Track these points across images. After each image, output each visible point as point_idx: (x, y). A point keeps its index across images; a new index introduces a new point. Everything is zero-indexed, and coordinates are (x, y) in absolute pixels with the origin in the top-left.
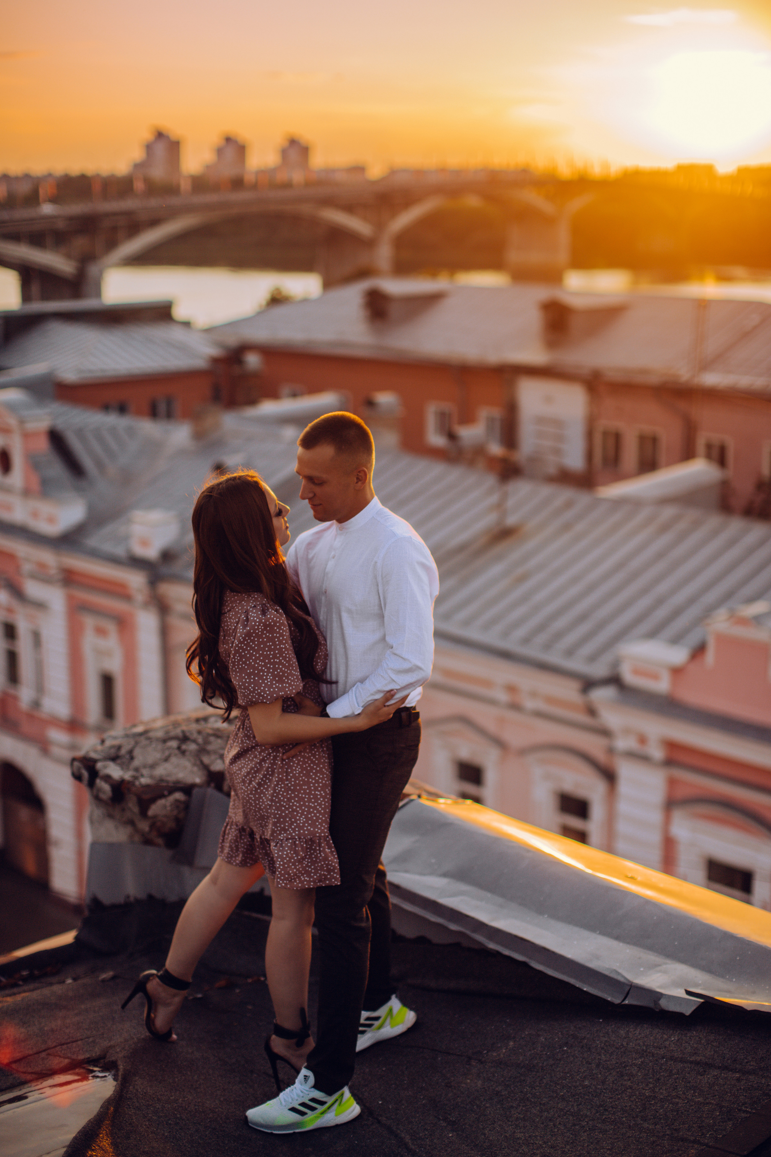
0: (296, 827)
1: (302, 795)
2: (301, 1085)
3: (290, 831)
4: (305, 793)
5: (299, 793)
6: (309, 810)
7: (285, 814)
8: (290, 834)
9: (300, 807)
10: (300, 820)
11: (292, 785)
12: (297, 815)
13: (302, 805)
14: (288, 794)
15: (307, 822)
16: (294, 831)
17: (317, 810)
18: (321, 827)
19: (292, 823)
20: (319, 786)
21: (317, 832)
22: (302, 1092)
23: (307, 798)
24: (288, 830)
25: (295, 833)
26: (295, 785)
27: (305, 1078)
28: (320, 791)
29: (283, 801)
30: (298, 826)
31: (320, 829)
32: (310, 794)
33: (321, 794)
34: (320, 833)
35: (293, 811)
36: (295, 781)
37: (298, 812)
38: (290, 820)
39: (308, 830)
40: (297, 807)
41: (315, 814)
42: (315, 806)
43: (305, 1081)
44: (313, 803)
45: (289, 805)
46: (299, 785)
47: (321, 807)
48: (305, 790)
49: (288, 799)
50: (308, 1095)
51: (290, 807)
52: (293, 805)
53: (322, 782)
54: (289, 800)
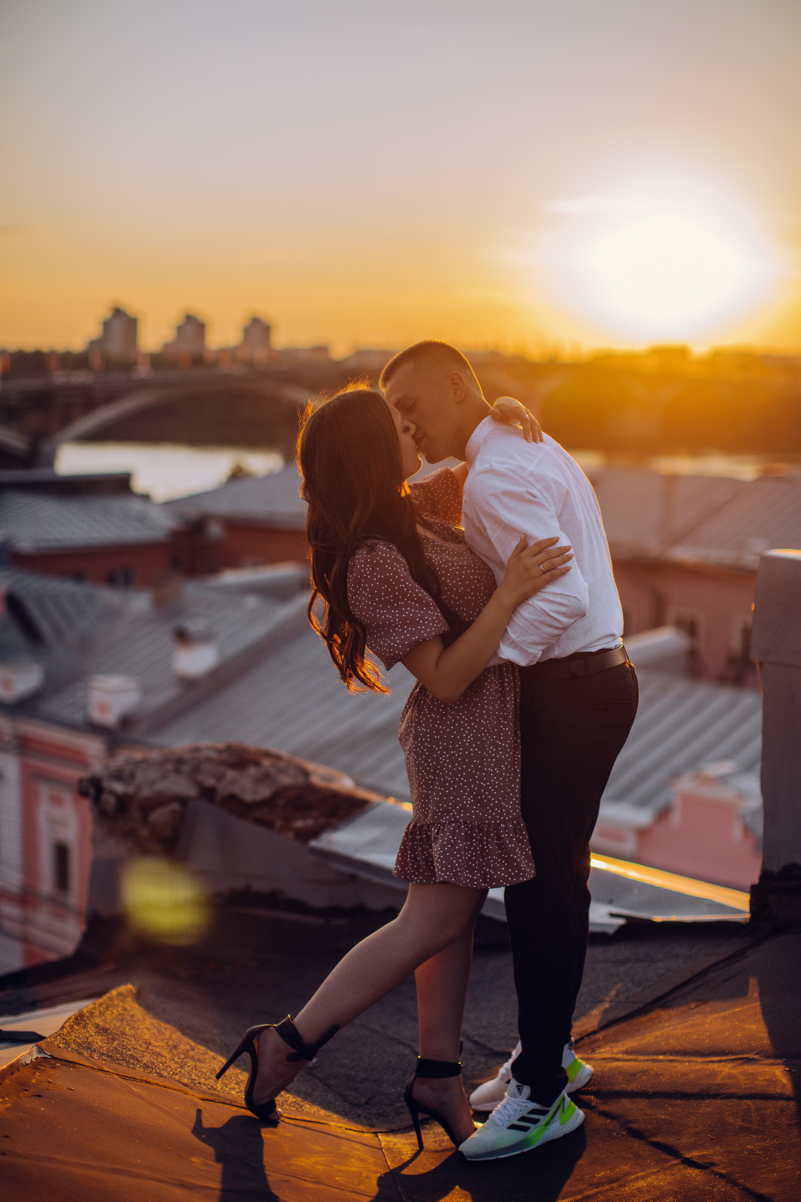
0: (461, 808)
1: (472, 770)
2: (516, 1098)
3: (453, 813)
4: (476, 768)
5: (468, 766)
6: (479, 790)
7: (449, 790)
8: (454, 816)
9: (469, 784)
10: (466, 800)
11: (459, 756)
12: (464, 794)
13: (471, 783)
14: (454, 766)
15: (475, 803)
16: (459, 813)
17: (489, 791)
18: (492, 812)
19: (457, 803)
20: (492, 762)
21: (487, 819)
22: (518, 1105)
23: (478, 775)
24: (451, 811)
25: (460, 816)
26: (464, 756)
27: (518, 1089)
28: (493, 768)
29: (448, 775)
30: (464, 807)
31: (491, 814)
32: (481, 770)
33: (494, 772)
34: (490, 820)
35: (460, 788)
36: (463, 752)
37: (465, 790)
38: (455, 798)
39: (475, 813)
40: (464, 784)
41: (486, 796)
42: (487, 786)
43: (519, 1092)
44: (485, 782)
45: (454, 780)
46: (468, 756)
47: (493, 787)
48: (476, 765)
49: (453, 772)
50: (527, 1107)
51: (457, 783)
52: (460, 781)
53: (495, 757)
54: (455, 774)
